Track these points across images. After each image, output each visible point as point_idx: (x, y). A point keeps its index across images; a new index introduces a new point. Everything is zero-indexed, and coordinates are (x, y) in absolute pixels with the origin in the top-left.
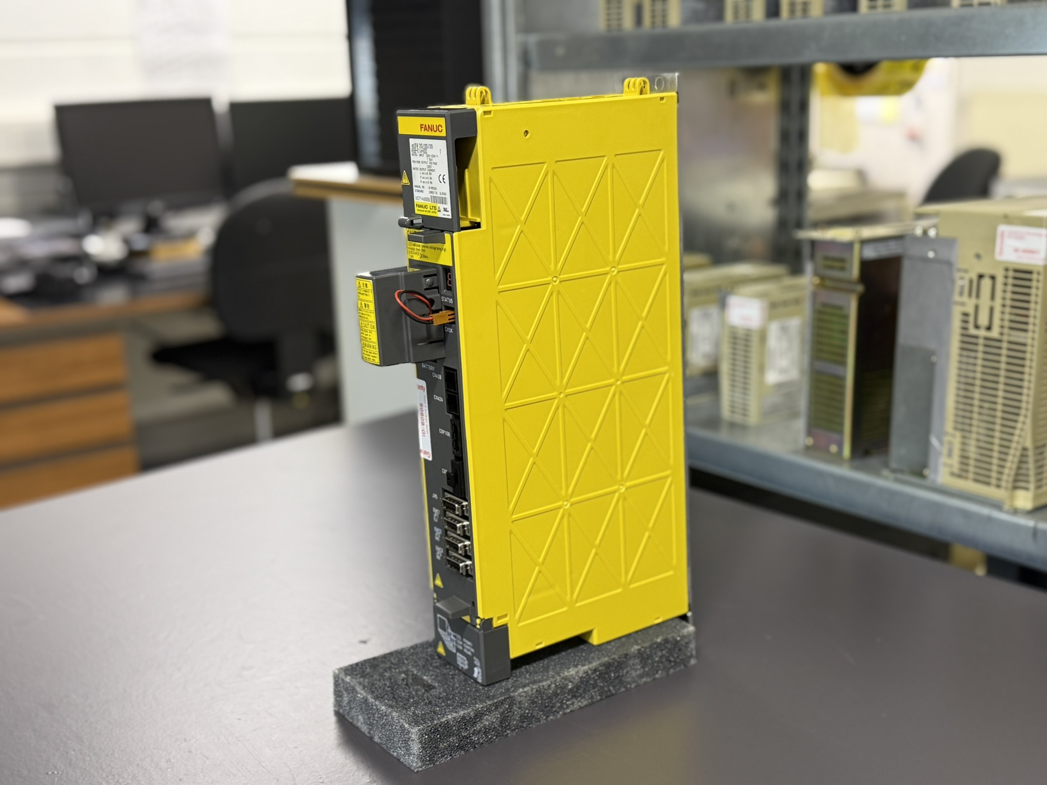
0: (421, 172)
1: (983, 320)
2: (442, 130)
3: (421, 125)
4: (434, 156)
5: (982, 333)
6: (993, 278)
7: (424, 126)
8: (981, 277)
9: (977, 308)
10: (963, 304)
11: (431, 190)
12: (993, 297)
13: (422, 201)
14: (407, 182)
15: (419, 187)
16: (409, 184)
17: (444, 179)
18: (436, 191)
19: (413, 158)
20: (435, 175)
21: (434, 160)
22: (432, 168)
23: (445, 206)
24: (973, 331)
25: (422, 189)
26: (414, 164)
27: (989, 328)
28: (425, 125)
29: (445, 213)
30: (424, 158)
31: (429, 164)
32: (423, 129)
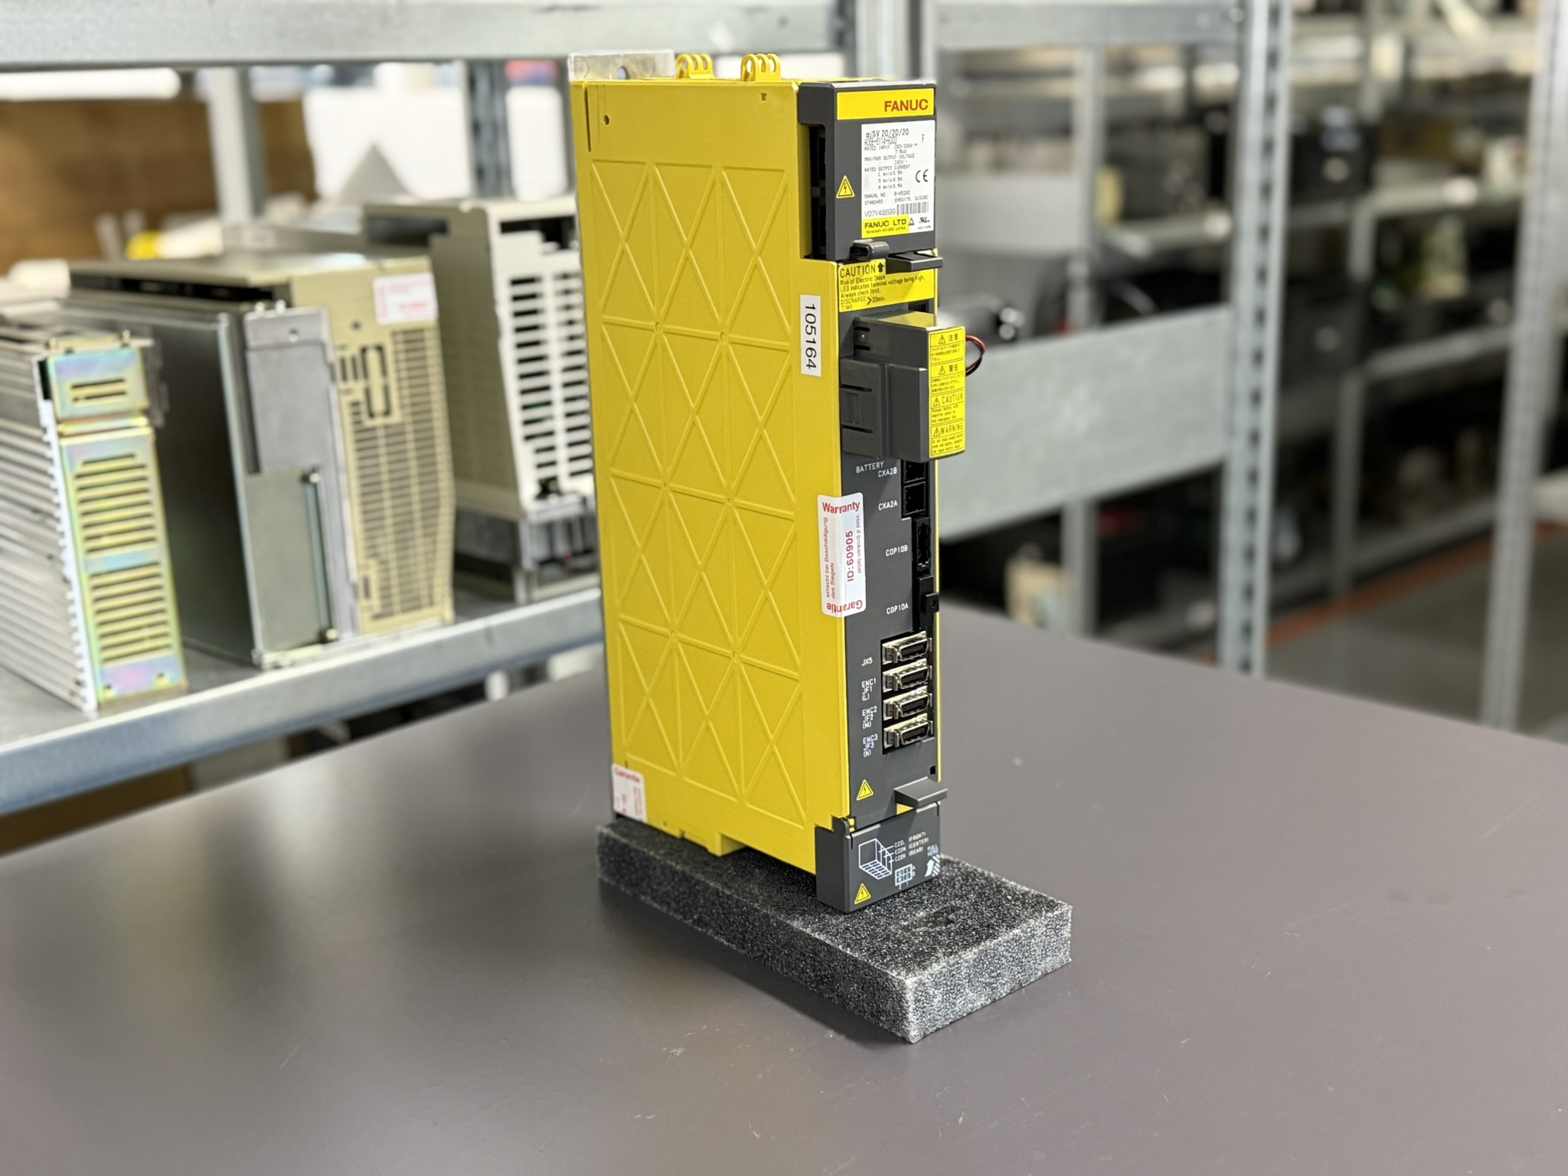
0: (881, 173)
1: (378, 405)
2: (927, 107)
3: (886, 102)
4: (910, 146)
5: (379, 421)
6: (380, 349)
7: (892, 104)
8: (364, 351)
9: (368, 393)
10: (348, 392)
11: (898, 196)
12: (384, 372)
13: (879, 216)
14: (848, 192)
15: (876, 196)
16: (854, 195)
17: (924, 176)
18: (908, 196)
19: (865, 154)
20: (908, 175)
21: (909, 151)
22: (905, 163)
23: (923, 215)
24: (369, 423)
25: (880, 198)
26: (866, 162)
27: (387, 412)
28: (895, 103)
29: (924, 224)
30: (891, 151)
31: (898, 158)
32: (889, 109)
